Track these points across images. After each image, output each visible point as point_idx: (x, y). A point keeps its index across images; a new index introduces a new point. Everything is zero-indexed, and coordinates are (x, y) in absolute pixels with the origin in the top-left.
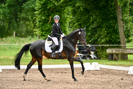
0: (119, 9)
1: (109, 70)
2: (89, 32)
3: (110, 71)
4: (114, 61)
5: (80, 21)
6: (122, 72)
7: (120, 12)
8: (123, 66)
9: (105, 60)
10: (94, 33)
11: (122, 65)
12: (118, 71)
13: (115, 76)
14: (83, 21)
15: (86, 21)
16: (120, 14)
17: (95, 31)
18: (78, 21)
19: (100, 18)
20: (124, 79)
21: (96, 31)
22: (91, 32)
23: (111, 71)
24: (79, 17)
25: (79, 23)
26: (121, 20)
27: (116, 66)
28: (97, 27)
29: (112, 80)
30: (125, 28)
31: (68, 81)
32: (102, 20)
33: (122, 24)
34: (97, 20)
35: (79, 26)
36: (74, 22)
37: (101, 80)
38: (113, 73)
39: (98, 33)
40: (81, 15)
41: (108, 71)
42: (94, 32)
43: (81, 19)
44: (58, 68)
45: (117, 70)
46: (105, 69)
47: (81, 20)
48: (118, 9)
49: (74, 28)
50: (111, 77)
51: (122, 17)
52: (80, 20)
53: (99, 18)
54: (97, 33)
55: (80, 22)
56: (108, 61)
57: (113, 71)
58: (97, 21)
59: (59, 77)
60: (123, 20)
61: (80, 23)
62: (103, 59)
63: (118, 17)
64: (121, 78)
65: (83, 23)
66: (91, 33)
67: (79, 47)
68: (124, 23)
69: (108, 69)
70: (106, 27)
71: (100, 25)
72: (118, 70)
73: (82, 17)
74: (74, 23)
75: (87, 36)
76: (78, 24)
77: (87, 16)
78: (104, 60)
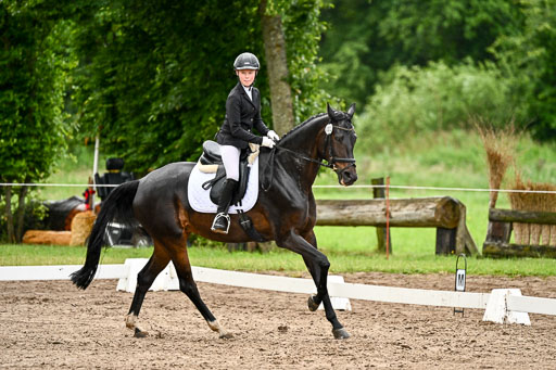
0: (275, 35)
1: (228, 290)
2: (146, 131)
3: (232, 295)
4: (252, 251)
5: (113, 83)
6: (282, 299)
7: (279, 46)
8: (287, 276)
9: (213, 246)
10: (169, 135)
11: (282, 270)
12: (266, 296)
13: (255, 316)
14: (123, 82)
15: (135, 83)
16: (280, 54)
17: (172, 125)
18: (103, 84)
19: (195, 71)
20: (292, 327)
21: (178, 125)
22: (156, 130)
23: (238, 296)
24: (107, 67)
25: (105, 91)
26: (283, 80)
27: (259, 272)
28: (184, 109)
29: (239, 332)
30: (299, 114)
31: (56, 337)
32: (204, 81)
33: (287, 96)
34: (185, 79)
35: (108, 103)
36: (86, 87)
37: (195, 331)
38: (246, 304)
39: (185, 135)
40: (117, 59)
41: (223, 295)
42: (169, 130)
43: (114, 73)
44: (13, 282)
45: (261, 291)
46: (213, 285)
47: (114, 78)
48: (272, 33)
49: (87, 112)
50: (238, 322)
51: (288, 67)
52: (110, 80)
53: (190, 73)
54: (182, 132)
55: (112, 88)
56: (226, 251)
57: (246, 296)
58: (184, 84)
59: (17, 317)
60: (290, 81)
61: (112, 92)
62: (204, 245)
63: (272, 68)
64: (277, 323)
65: (125, 91)
66: (156, 135)
67: (103, 192)
68: (293, 91)
69: (224, 286)
70: (218, 111)
71: (194, 100)
72: (267, 291)
73: (119, 68)
74: (86, 93)
75: (141, 148)
76: (103, 96)
77: (141, 63)
78: (207, 250)
